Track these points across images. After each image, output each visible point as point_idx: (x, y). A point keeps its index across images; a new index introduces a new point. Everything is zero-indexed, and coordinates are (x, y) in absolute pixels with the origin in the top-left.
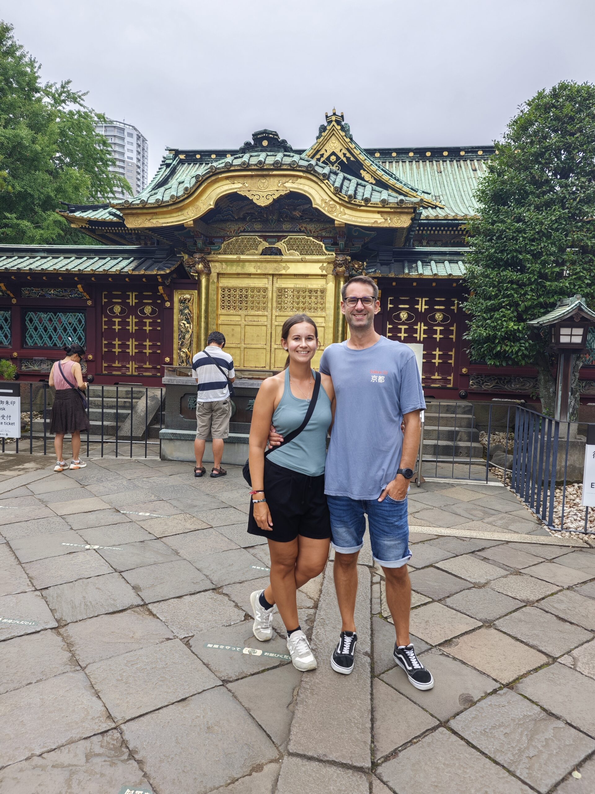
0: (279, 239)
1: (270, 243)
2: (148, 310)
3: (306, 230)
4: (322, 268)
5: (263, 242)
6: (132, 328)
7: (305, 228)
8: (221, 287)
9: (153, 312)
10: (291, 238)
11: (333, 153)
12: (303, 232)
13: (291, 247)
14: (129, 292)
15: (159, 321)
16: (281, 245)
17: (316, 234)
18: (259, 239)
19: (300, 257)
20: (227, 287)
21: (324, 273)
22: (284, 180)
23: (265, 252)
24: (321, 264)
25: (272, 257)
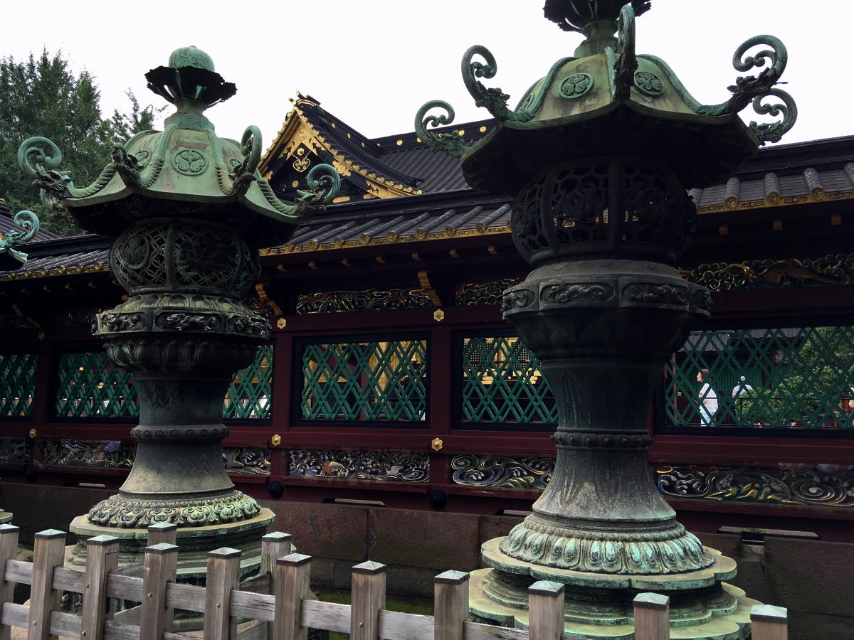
11: (302, 145)
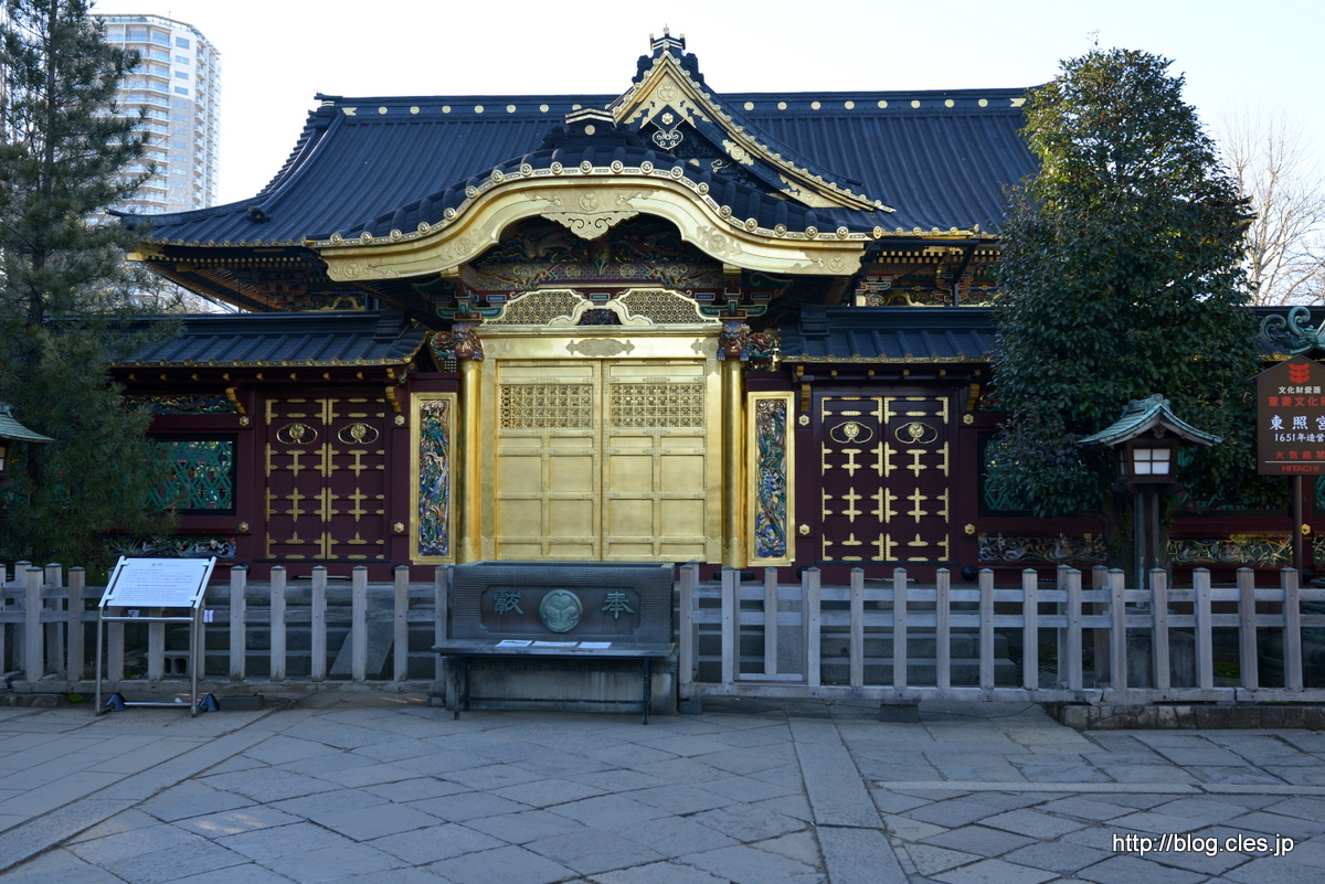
0: (614, 293)
1: (596, 303)
2: (358, 431)
3: (664, 277)
4: (695, 347)
5: (583, 301)
6: (327, 467)
7: (662, 273)
8: (502, 385)
9: (369, 435)
10: (636, 293)
11: (668, 109)
12: (658, 281)
13: (635, 308)
14: (321, 398)
15: (381, 452)
16: (616, 305)
17: (682, 285)
18: (574, 295)
19: (655, 326)
20: (515, 386)
21: (701, 354)
22: (629, 192)
23: (587, 318)
24: (693, 340)
25: (602, 327)
